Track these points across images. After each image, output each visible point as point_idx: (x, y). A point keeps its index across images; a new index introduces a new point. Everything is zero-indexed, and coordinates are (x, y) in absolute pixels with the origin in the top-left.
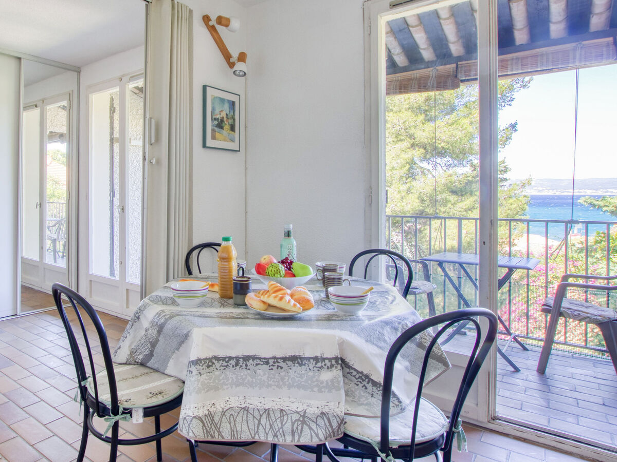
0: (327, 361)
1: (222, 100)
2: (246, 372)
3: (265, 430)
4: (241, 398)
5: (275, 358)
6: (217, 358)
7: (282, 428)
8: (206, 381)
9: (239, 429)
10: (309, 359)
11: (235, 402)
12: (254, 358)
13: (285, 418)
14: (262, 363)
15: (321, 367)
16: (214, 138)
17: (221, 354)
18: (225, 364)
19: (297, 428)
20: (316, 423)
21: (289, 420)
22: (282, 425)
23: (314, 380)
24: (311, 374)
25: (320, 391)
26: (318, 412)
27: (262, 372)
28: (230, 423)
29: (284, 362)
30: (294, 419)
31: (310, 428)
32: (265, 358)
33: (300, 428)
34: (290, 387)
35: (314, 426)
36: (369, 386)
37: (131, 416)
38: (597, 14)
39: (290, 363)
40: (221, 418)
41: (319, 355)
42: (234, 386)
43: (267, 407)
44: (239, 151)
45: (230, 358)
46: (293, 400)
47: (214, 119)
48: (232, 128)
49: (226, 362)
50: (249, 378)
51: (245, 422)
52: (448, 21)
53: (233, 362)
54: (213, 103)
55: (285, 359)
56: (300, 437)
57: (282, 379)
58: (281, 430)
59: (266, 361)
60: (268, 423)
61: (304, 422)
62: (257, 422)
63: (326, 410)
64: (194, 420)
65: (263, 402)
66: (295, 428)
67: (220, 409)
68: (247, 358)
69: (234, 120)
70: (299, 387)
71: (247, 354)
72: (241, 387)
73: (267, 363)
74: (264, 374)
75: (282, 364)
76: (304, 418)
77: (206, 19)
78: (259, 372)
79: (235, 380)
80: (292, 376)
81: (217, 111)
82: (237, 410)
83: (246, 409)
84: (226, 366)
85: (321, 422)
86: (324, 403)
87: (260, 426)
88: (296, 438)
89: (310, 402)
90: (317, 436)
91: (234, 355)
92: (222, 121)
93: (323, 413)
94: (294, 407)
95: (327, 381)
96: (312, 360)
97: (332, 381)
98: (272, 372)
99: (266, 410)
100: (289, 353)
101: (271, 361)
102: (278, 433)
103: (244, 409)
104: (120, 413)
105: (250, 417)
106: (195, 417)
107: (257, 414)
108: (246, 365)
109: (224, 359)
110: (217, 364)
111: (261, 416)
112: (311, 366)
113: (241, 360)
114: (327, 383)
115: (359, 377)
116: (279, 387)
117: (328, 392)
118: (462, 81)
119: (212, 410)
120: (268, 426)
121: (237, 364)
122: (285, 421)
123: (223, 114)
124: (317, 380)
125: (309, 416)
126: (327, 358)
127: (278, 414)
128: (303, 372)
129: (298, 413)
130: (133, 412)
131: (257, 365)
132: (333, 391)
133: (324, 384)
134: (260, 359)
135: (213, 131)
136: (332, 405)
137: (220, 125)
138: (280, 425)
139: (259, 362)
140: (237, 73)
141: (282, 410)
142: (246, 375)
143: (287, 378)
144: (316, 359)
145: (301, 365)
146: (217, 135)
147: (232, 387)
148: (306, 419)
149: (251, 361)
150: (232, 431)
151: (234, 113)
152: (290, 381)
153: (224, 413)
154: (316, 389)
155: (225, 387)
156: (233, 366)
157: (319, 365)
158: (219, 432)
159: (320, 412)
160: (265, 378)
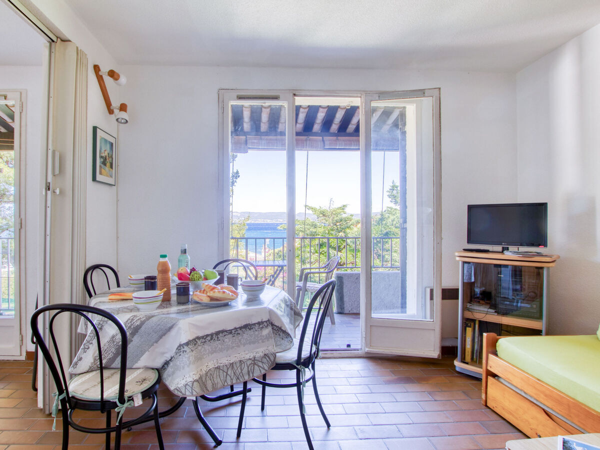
0: (265, 323)
1: (106, 141)
2: (218, 342)
3: (231, 377)
4: (215, 361)
5: (235, 328)
6: (198, 338)
7: (242, 372)
8: (196, 355)
9: (216, 382)
10: (254, 324)
11: (211, 365)
12: (223, 331)
13: (243, 365)
14: (228, 334)
15: (262, 328)
16: (101, 173)
17: (200, 335)
18: (203, 340)
19: (251, 369)
20: (261, 362)
21: (246, 366)
22: (242, 370)
23: (259, 336)
24: (257, 333)
25: (263, 342)
26: (262, 354)
27: (228, 340)
28: (211, 380)
29: (240, 330)
30: (248, 364)
31: (259, 366)
32: (230, 330)
33: (252, 368)
34: (244, 345)
35: (260, 364)
36: (281, 334)
37: (133, 401)
38: (318, 123)
39: (244, 330)
40: (206, 379)
41: (260, 321)
42: (210, 355)
43: (231, 362)
44: (115, 185)
45: (207, 336)
46: (246, 352)
47: (101, 157)
48: (111, 167)
49: (204, 339)
50: (220, 346)
51: (218, 377)
52: (248, 109)
53: (209, 338)
54: (101, 143)
55: (241, 328)
56: (253, 373)
57: (240, 341)
58: (241, 374)
59: (230, 332)
60: (232, 372)
61: (255, 364)
62: (225, 374)
63: (267, 352)
64: (195, 383)
65: (229, 359)
66: (249, 370)
67: (204, 372)
68: (218, 333)
69: (112, 159)
70: (250, 343)
71: (218, 330)
72: (215, 354)
73: (231, 333)
74: (230, 341)
75: (239, 331)
76: (254, 361)
77: (96, 68)
78: (226, 340)
79: (210, 350)
80: (245, 338)
81: (103, 151)
82: (213, 370)
83: (218, 368)
84: (204, 342)
85: (264, 360)
86: (265, 348)
87: (228, 376)
88: (251, 375)
89: (258, 350)
90: (264, 369)
91: (209, 333)
92: (106, 159)
93: (265, 355)
94: (247, 357)
95: (266, 335)
96: (257, 325)
97: (269, 334)
98: (234, 338)
99: (231, 364)
100: (244, 323)
101: (233, 331)
102: (239, 376)
103: (217, 368)
104: (126, 401)
105: (221, 371)
106: (194, 381)
107: (225, 369)
108: (218, 338)
109: (202, 337)
110: (199, 342)
111: (228, 369)
112: (257, 328)
113: (215, 335)
114: (266, 336)
115: (278, 330)
116: (238, 346)
117: (267, 341)
118: (249, 148)
119: (201, 374)
120: (233, 374)
121: (211, 339)
122: (243, 367)
123: (106, 154)
124: (261, 336)
125: (258, 359)
126: (265, 322)
127: (238, 365)
128: (252, 333)
129: (250, 359)
130: (134, 398)
131: (225, 336)
132: (270, 339)
133: (265, 337)
134: (226, 331)
135: (100, 166)
136: (270, 348)
137: (104, 163)
138: (240, 371)
139: (226, 333)
140: (119, 120)
141: (240, 361)
142: (217, 345)
143: (242, 340)
144: (259, 323)
145: (250, 329)
146: (103, 170)
147: (209, 355)
148: (256, 362)
149: (221, 335)
150: (213, 384)
151: (112, 152)
152: (244, 341)
153: (206, 374)
154: (260, 341)
155: (205, 357)
156: (209, 341)
157: (261, 326)
158: (206, 388)
159: (263, 354)
160: (230, 343)
